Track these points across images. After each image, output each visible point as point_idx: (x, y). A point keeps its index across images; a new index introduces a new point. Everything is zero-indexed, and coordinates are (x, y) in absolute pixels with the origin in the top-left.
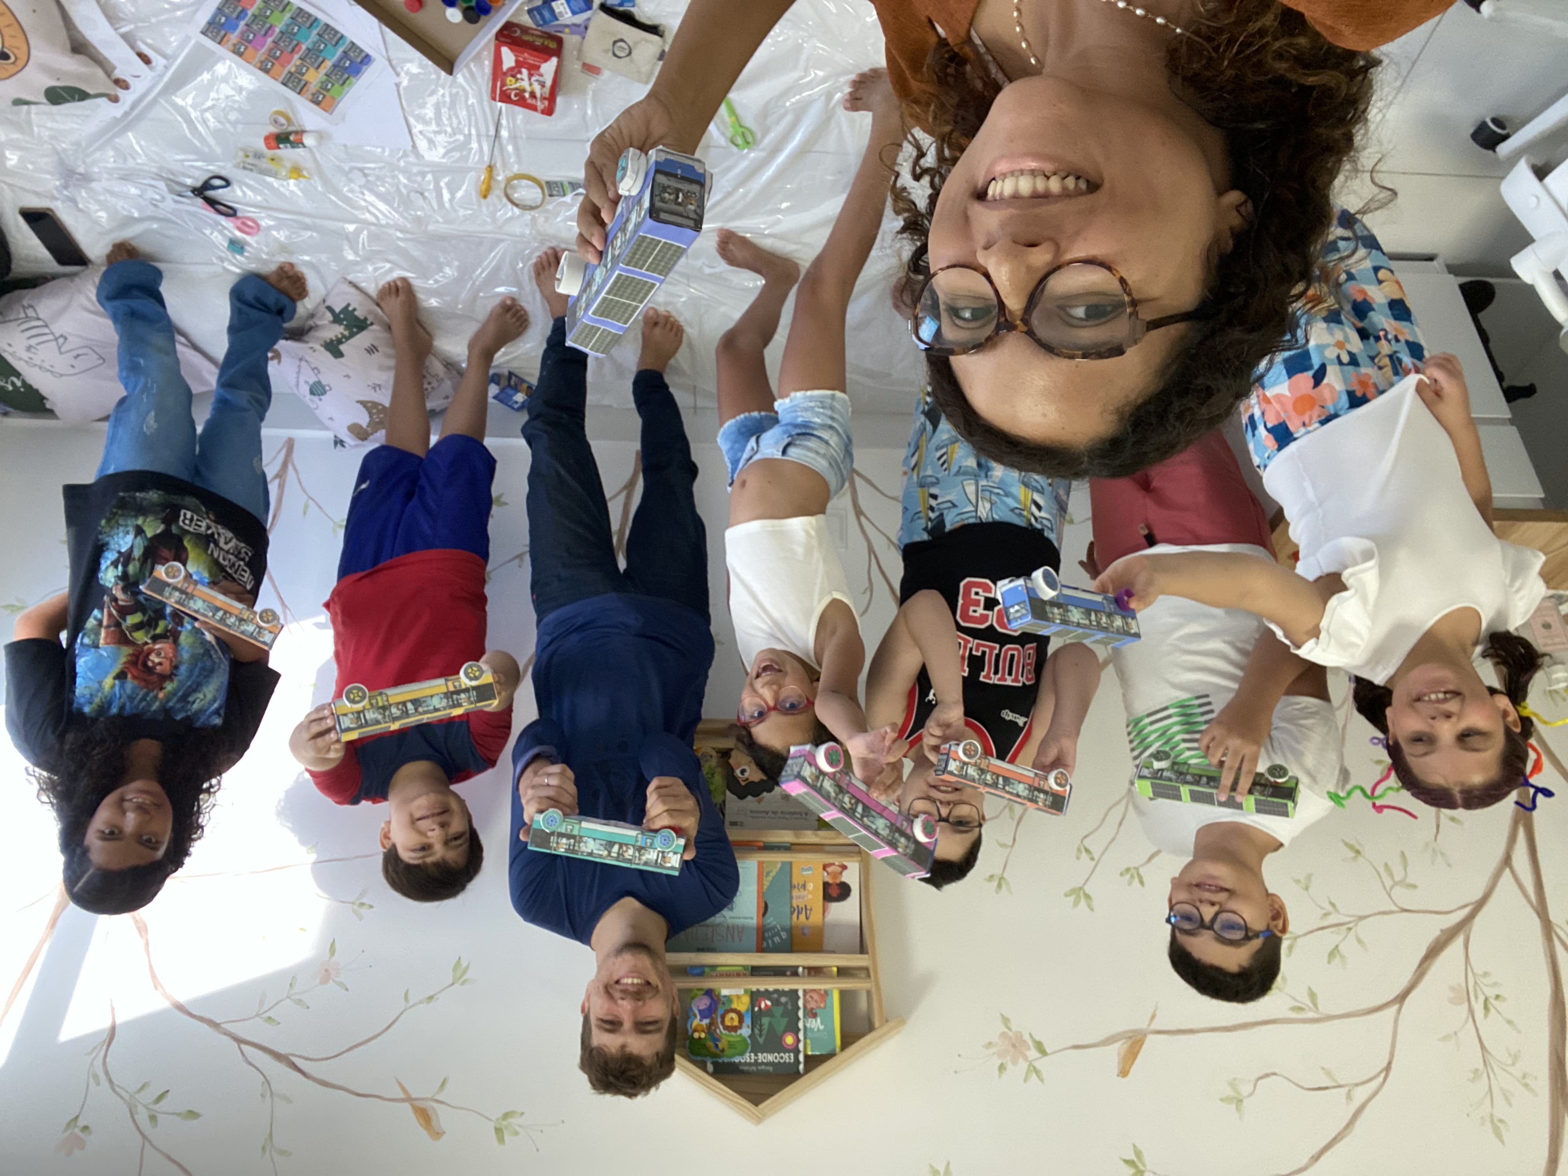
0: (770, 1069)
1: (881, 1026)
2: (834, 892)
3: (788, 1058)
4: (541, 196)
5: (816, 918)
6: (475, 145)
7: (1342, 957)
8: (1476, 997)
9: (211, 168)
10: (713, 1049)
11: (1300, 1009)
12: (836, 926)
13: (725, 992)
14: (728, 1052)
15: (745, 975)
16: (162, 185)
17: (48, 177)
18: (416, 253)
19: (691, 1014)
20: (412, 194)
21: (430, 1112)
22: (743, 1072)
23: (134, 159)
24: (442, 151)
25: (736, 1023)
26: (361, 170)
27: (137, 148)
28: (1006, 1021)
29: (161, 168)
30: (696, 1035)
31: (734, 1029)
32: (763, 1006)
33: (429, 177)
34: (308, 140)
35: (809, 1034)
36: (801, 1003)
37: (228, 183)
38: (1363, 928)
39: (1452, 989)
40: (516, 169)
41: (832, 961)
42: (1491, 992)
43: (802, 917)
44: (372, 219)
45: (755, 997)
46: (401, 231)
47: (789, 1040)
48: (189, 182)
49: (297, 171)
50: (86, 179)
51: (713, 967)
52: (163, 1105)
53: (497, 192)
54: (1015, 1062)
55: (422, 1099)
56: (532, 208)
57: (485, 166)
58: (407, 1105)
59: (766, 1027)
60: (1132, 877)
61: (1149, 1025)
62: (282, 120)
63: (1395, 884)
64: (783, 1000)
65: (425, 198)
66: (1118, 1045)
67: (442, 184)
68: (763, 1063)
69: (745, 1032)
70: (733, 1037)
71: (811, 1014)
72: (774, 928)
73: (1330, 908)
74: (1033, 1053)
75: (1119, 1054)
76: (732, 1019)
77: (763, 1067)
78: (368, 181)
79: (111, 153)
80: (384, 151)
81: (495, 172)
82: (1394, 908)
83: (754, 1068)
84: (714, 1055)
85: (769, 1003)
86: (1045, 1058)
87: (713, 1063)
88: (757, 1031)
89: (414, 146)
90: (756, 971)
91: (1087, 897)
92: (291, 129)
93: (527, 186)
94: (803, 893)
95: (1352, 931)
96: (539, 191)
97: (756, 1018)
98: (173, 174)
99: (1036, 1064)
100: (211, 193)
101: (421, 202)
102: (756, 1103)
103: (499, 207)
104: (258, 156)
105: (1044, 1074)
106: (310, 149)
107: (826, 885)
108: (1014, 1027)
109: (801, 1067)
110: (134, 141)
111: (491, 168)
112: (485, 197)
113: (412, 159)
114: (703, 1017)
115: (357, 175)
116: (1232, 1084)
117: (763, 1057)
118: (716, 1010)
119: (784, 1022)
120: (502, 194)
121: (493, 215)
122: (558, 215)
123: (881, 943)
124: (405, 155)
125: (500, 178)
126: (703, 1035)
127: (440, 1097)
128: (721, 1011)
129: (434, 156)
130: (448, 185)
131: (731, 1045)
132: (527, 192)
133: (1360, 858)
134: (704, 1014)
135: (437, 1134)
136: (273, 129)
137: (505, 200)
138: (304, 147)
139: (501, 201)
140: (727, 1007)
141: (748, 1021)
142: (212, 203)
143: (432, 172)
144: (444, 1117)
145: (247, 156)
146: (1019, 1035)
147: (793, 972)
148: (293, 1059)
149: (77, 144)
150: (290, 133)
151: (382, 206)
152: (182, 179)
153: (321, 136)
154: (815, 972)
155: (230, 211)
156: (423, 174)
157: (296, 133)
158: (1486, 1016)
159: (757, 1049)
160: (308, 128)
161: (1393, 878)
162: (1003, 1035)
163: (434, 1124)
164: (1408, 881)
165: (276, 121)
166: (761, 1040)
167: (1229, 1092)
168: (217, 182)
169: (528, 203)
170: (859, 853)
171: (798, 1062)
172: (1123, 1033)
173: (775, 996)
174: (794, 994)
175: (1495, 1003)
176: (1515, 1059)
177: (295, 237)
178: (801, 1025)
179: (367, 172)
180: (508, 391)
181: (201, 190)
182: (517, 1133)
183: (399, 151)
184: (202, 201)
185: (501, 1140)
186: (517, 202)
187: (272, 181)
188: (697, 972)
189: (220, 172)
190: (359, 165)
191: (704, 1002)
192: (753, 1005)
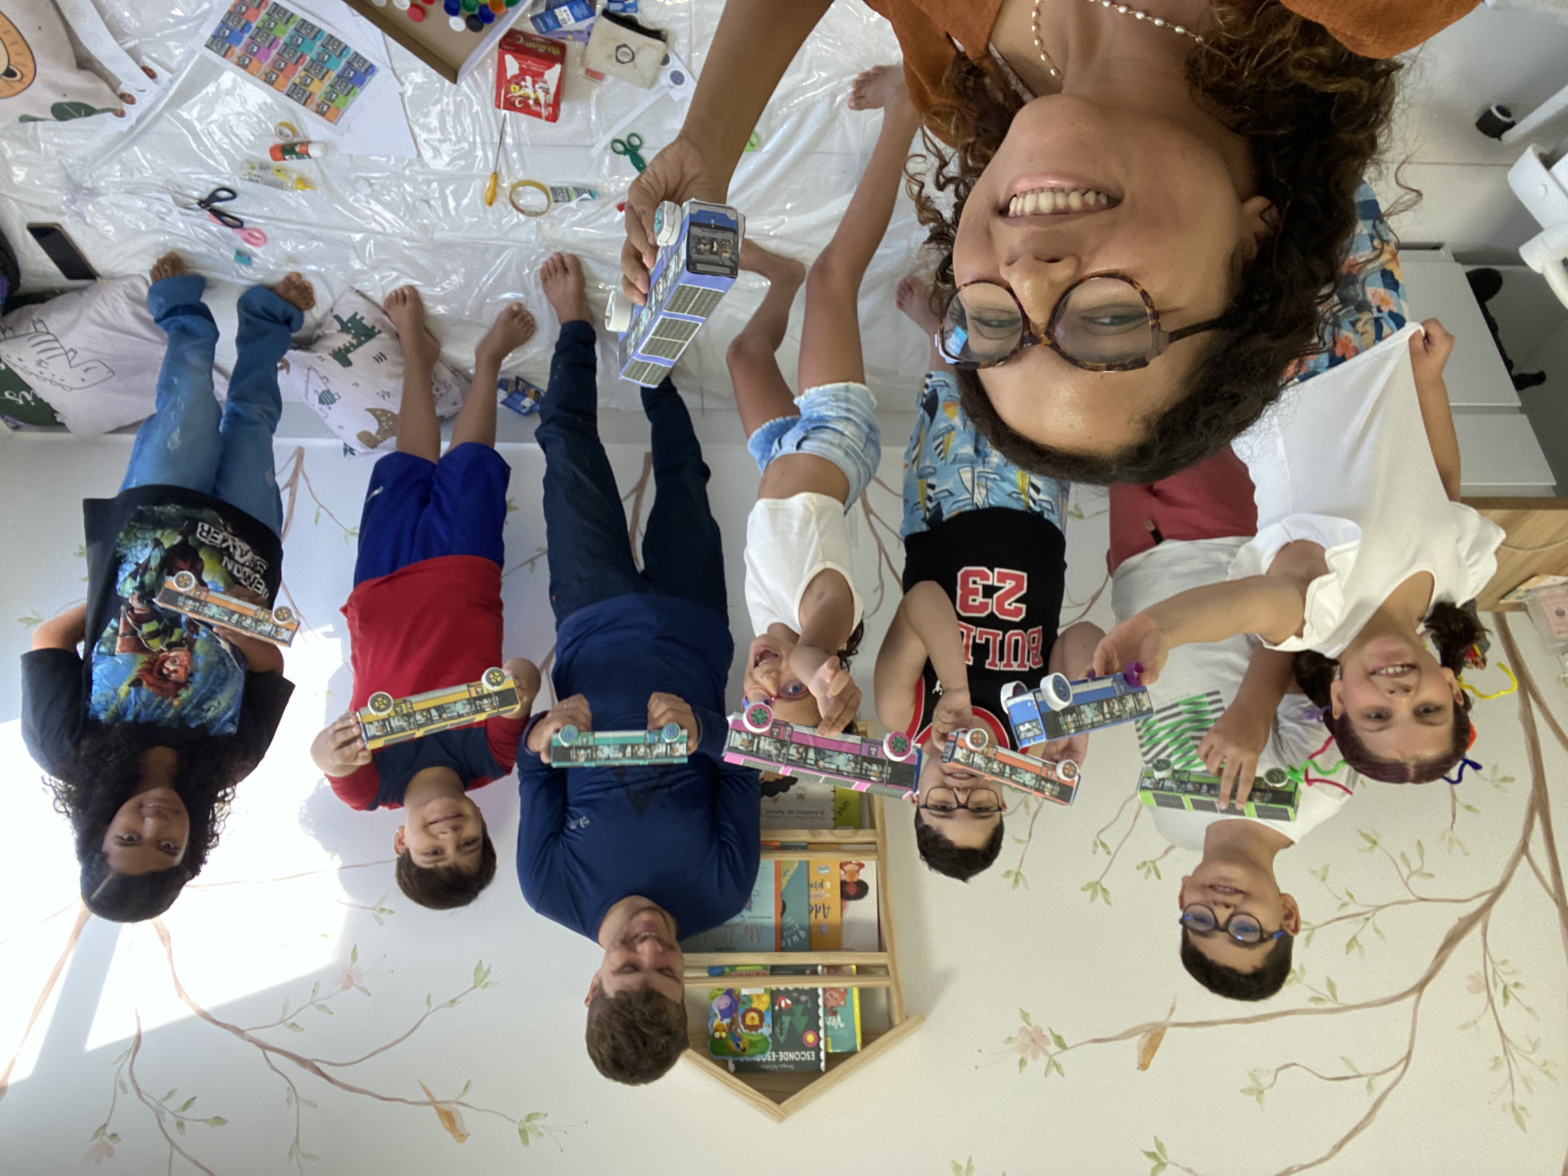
0: (792, 1067)
1: (901, 1023)
2: (852, 890)
3: (809, 1056)
4: (546, 202)
5: (834, 916)
6: (479, 153)
7: (1360, 947)
8: (1495, 985)
9: (217, 180)
10: (734, 1047)
11: (1320, 999)
12: (853, 924)
13: (744, 992)
14: (750, 1051)
15: (764, 975)
16: (168, 198)
17: (55, 192)
18: (422, 262)
19: (712, 1014)
20: (418, 203)
21: (455, 1115)
22: (764, 1071)
23: (141, 173)
24: (447, 159)
25: (757, 1022)
26: (367, 180)
27: (144, 161)
28: (1025, 1016)
29: (167, 181)
30: (717, 1035)
31: (755, 1028)
32: (783, 1004)
33: (435, 185)
34: (314, 151)
35: (830, 1032)
36: (821, 1001)
37: (234, 195)
38: (1380, 918)
39: (1471, 977)
40: (521, 176)
41: (851, 960)
42: (1510, 980)
43: (820, 915)
44: (378, 228)
45: (775, 996)
46: (407, 239)
47: (810, 1038)
48: (196, 194)
49: (304, 182)
50: (93, 193)
51: (733, 967)
52: (189, 1113)
53: (502, 200)
54: (1035, 1057)
55: (446, 1102)
56: (537, 214)
57: (490, 173)
58: (431, 1109)
59: (786, 1026)
60: (1149, 870)
61: (1169, 1017)
62: (287, 131)
63: (1412, 873)
64: (803, 998)
65: (430, 206)
66: (1138, 1037)
67: (448, 192)
68: (784, 1062)
69: (766, 1030)
70: (754, 1036)
71: (831, 1012)
72: (791, 927)
73: (1347, 898)
74: (1053, 1048)
75: (1138, 1047)
76: (752, 1018)
77: (785, 1066)
78: (374, 190)
79: (118, 167)
80: (389, 160)
81: (500, 180)
82: (1412, 898)
83: (776, 1067)
84: (734, 1054)
85: (789, 1002)
86: (1065, 1052)
87: (734, 1062)
88: (777, 1030)
89: (419, 154)
90: (775, 970)
91: (1104, 890)
92: (296, 140)
93: (532, 192)
94: (820, 891)
95: (1370, 921)
96: (544, 197)
97: (776, 1017)
98: (179, 187)
99: (1056, 1058)
100: (217, 205)
101: (427, 210)
102: (779, 1102)
103: (505, 214)
104: (264, 167)
105: (1064, 1069)
106: (316, 159)
107: (843, 884)
108: (1034, 1022)
109: (823, 1065)
110: (140, 155)
111: (496, 175)
112: (490, 204)
113: (417, 168)
114: (723, 1016)
115: (362, 184)
116: (1253, 1076)
117: (784, 1056)
118: (737, 1009)
119: (804, 1020)
120: (508, 201)
121: (499, 221)
122: (563, 220)
123: (900, 941)
124: (410, 163)
125: (505, 185)
126: (724, 1035)
127: (461, 1100)
128: (741, 1010)
129: (440, 164)
130: (454, 192)
131: (752, 1044)
132: (533, 199)
133: (1377, 849)
134: (724, 1014)
135: (461, 1137)
136: (279, 141)
137: (510, 207)
138: (310, 157)
139: (506, 208)
140: (748, 1007)
141: (768, 1019)
142: (218, 214)
143: (438, 181)
144: (467, 1118)
145: (253, 168)
146: (1038, 1030)
147: (813, 970)
148: (317, 1064)
149: (84, 159)
150: (296, 144)
151: (389, 216)
152: (188, 192)
153: (327, 147)
154: (834, 970)
155: (237, 223)
156: (429, 183)
157: (302, 144)
158: (1505, 1003)
159: (777, 1048)
160: (313, 138)
161: (1409, 867)
162: (1023, 1030)
163: (458, 1126)
164: (1426, 870)
165: (281, 133)
166: (782, 1039)
167: (1251, 1084)
168: (224, 194)
169: (533, 209)
170: (876, 851)
171: (819, 1060)
172: (1143, 1026)
173: (795, 995)
174: (814, 992)
175: (1514, 991)
176: (1535, 1046)
177: (301, 247)
178: (821, 1023)
179: (372, 181)
180: (516, 396)
181: (207, 203)
182: (541, 1134)
183: (404, 159)
184: (208, 213)
185: (525, 1141)
186: (522, 208)
187: (279, 192)
188: (717, 972)
189: (227, 184)
190: (364, 175)
191: (724, 1002)
192: (773, 1004)
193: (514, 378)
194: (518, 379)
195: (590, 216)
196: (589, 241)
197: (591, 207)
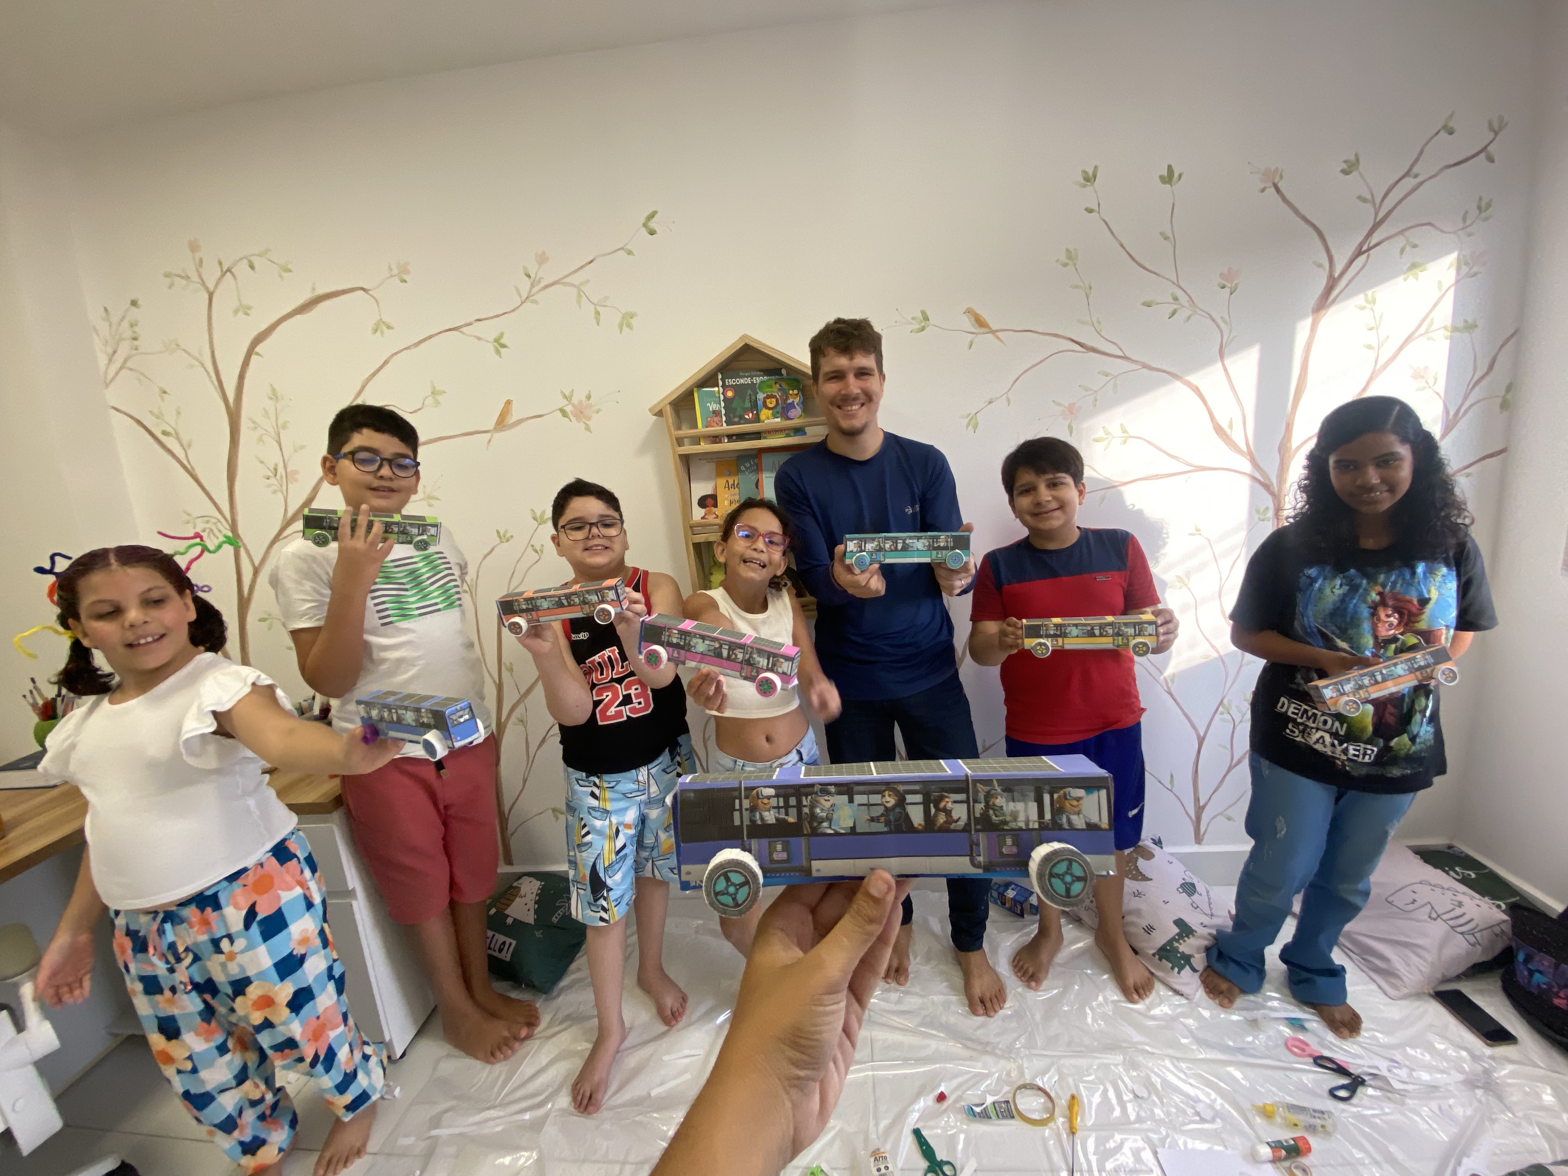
0: (741, 374)
1: (665, 406)
2: (710, 501)
3: (730, 382)
4: (1017, 1102)
5: (722, 482)
6: (1093, 1159)
9: (1354, 1109)
12: (707, 479)
13: (779, 420)
14: (773, 382)
15: (765, 433)
16: (1397, 1085)
17: (1506, 1080)
18: (1129, 1029)
19: (801, 406)
20: (1145, 1095)
21: (976, 325)
22: (761, 371)
23: (1431, 1110)
24: (1126, 1149)
26: (1203, 1120)
27: (1431, 1122)
28: (588, 428)
29: (1400, 1103)
30: (796, 392)
31: (769, 397)
32: (751, 415)
33: (1132, 1118)
34: (1266, 1152)
35: (717, 399)
36: (724, 418)
37: (1332, 1093)
40: (1047, 1131)
41: (706, 447)
43: (731, 482)
44: (1179, 1064)
46: (1148, 1053)
47: (730, 394)
48: (1370, 1091)
49: (1267, 1113)
50: (1471, 1083)
51: (788, 436)
52: (1171, 308)
53: (1062, 1102)
54: (580, 402)
55: (984, 333)
56: (1024, 1086)
57: (1079, 1134)
58: (993, 328)
59: (747, 401)
60: (504, 536)
61: (492, 436)
65: (1133, 1092)
66: (513, 421)
67: (1118, 1109)
68: (747, 377)
69: (761, 396)
70: (769, 391)
71: (716, 413)
72: (751, 472)
74: (569, 409)
75: (513, 413)
76: (771, 403)
77: (746, 373)
78: (1193, 1108)
79: (1455, 1114)
80: (1185, 1144)
81: (1067, 1125)
83: (753, 373)
84: (783, 380)
85: (746, 417)
86: (560, 406)
87: (782, 375)
88: (753, 397)
89: (1155, 1154)
90: (757, 435)
91: (535, 519)
92: (1287, 1164)
93: (1032, 1112)
94: (732, 498)
96: (1020, 1107)
97: (754, 406)
98: (1389, 1098)
99: (566, 402)
100: (1345, 1081)
101: (1135, 1087)
102: (746, 344)
103: (1056, 1086)
104: (1312, 1129)
105: (560, 397)
106: (1261, 1142)
107: (716, 506)
108: (583, 426)
109: (720, 377)
111: (1072, 1132)
112: (1073, 1097)
113: (1154, 1136)
115: (1208, 1115)
116: (437, 404)
117: (749, 381)
118: (783, 408)
119: (734, 405)
120: (1056, 1101)
121: (1062, 1077)
122: (998, 1079)
123: (672, 465)
124: (1163, 1141)
125: (1061, 1120)
126: (791, 392)
127: (972, 336)
128: (779, 408)
129: (1132, 1142)
130: (1112, 1110)
132: (1031, 1104)
134: (792, 405)
135: (969, 311)
136: (1303, 1160)
137: (1053, 1094)
138: (1268, 1143)
139: (1056, 1093)
140: (775, 410)
141: (760, 403)
142: (1341, 1070)
143: (1130, 1123)
144: (967, 323)
145: (1322, 1126)
146: (578, 419)
147: (731, 437)
148: (1081, 350)
149: (1492, 1121)
150: (1286, 1158)
151: (1172, 1079)
152: (1378, 1093)
153: (1254, 1158)
154: (716, 439)
155: (1319, 1062)
156: (1139, 1120)
157: (1280, 1159)
160: (1269, 1167)
162: (589, 419)
163: (973, 319)
166: (749, 392)
167: (440, 398)
168: (1343, 1093)
169: (1028, 1092)
170: (691, 527)
171: (723, 380)
172: (509, 429)
173: (742, 420)
174: (729, 423)
175: (270, 474)
176: (260, 440)
177: (1250, 1039)
178: (723, 404)
179: (1197, 1118)
180: (1022, 899)
181: (1356, 1083)
182: (913, 319)
183: (1169, 1147)
184: (1351, 1071)
185: (923, 313)
186: (1040, 1093)
187: (1290, 1100)
188: (799, 431)
189: (1341, 1105)
190: (1206, 1126)
191: (792, 413)
192: (758, 414)
193: (1025, 916)
194: (1022, 915)
195: (973, 1085)
196: (971, 1059)
197: (972, 1096)
